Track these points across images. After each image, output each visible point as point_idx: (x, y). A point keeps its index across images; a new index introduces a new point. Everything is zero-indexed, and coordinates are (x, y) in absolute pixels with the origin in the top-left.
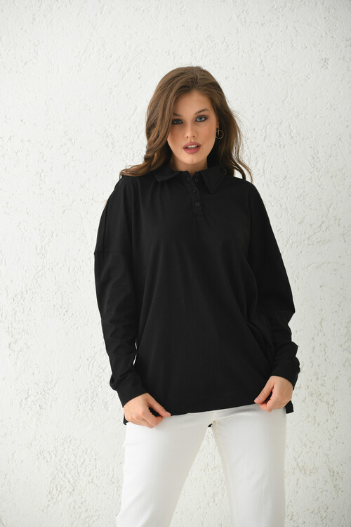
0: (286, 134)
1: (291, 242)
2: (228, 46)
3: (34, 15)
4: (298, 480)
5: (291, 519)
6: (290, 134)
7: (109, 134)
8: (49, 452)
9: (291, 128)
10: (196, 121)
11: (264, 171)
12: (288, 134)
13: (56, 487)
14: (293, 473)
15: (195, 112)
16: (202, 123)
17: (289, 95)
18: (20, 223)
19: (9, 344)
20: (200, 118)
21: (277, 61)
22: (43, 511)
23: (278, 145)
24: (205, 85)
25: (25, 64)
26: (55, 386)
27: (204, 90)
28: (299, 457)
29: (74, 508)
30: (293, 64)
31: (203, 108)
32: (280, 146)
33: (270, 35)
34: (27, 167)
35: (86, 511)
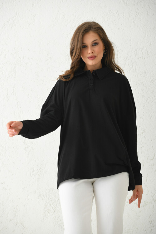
0: (145, 53)
1: (148, 101)
2: (119, 14)
3: (33, 3)
4: (154, 206)
5: (151, 223)
6: (147, 53)
7: (67, 55)
8: (43, 195)
9: (148, 50)
10: (93, 45)
11: (136, 69)
12: (146, 53)
13: (47, 210)
14: (151, 203)
15: (91, 41)
16: (96, 46)
17: (147, 36)
18: (28, 95)
19: (25, 148)
20: (95, 44)
21: (141, 20)
22: (41, 221)
23: (142, 58)
24: (95, 28)
25: (30, 25)
26: (45, 166)
27: (95, 30)
28: (154, 196)
29: (55, 219)
30: (148, 22)
31: (95, 39)
32: (143, 59)
33: (138, 9)
34: (31, 70)
35: (60, 221)
